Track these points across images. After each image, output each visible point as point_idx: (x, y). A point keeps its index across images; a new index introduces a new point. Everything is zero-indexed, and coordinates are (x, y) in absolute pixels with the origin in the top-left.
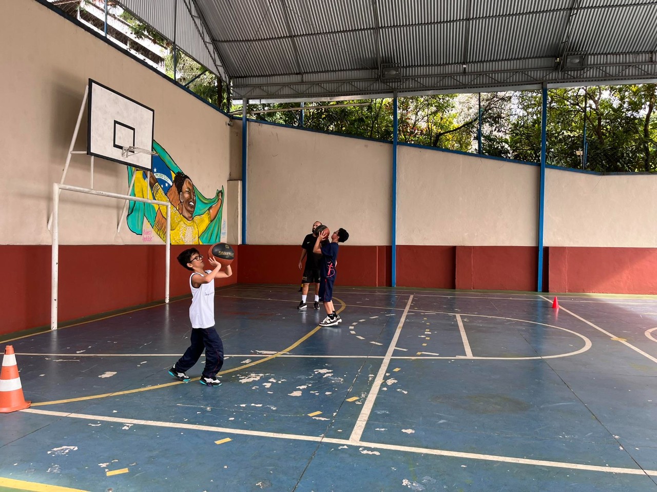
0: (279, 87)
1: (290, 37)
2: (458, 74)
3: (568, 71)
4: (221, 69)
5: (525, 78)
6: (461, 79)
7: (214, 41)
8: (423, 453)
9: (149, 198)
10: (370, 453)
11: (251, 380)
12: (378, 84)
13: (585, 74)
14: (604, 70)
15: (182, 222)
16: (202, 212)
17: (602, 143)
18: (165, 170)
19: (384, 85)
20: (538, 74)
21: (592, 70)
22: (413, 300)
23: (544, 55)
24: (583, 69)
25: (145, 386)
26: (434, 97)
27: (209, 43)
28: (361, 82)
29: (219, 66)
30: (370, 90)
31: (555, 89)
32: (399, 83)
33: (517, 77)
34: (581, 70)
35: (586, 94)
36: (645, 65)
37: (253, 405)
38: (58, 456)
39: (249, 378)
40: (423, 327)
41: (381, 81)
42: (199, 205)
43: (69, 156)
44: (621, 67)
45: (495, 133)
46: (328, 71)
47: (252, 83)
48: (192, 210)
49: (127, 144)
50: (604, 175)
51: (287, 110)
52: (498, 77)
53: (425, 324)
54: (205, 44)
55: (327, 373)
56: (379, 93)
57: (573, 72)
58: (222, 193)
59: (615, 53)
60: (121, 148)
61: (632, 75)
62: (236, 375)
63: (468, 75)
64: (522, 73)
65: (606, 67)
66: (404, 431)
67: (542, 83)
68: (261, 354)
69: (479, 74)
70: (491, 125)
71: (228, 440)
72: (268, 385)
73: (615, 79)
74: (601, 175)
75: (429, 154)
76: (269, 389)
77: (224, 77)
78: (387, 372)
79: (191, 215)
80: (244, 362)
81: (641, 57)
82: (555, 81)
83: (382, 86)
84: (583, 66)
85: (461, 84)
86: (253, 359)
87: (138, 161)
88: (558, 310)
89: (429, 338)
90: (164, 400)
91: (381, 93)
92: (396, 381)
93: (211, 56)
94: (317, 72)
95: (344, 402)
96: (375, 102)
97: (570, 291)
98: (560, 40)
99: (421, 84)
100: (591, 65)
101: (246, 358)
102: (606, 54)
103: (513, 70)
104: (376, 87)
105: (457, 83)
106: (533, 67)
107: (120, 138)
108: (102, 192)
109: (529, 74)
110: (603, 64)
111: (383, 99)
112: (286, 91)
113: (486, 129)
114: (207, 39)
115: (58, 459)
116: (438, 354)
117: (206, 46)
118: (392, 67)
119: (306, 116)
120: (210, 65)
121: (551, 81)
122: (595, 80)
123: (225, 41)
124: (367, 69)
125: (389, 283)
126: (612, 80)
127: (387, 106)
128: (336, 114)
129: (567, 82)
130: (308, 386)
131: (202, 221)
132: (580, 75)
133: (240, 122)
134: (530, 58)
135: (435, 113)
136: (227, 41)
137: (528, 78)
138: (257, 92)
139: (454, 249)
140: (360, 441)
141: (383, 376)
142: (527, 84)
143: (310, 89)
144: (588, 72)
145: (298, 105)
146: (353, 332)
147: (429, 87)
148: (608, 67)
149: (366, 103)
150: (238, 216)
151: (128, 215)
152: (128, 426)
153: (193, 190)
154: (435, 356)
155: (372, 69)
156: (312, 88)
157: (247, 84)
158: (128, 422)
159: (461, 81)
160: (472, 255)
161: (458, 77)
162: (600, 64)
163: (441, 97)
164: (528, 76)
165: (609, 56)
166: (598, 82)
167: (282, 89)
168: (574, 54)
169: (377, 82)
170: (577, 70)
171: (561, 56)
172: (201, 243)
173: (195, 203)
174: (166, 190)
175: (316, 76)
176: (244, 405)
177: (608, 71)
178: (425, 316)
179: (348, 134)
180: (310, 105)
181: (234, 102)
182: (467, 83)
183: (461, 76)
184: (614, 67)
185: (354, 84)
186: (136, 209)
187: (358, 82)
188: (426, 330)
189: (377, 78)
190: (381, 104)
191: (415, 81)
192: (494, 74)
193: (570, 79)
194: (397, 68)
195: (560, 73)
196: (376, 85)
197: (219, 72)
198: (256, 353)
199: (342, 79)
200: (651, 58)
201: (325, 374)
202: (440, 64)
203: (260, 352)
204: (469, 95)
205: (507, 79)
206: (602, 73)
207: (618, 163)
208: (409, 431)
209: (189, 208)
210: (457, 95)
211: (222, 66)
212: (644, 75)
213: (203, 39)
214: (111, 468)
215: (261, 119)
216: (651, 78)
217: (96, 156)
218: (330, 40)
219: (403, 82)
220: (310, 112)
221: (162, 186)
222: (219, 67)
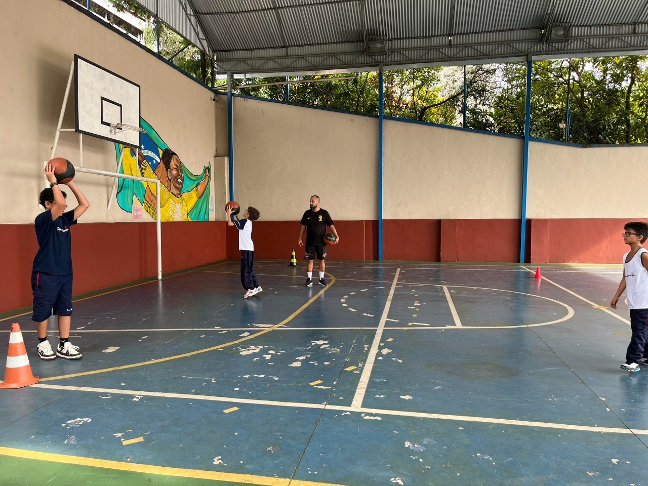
0: (264, 61)
1: (275, 8)
2: (443, 46)
3: (553, 43)
4: (205, 43)
5: (510, 50)
6: (447, 51)
7: (197, 13)
8: (421, 418)
9: (137, 176)
10: (372, 418)
11: (251, 352)
12: (363, 58)
13: (569, 46)
14: (588, 42)
15: (171, 199)
16: (189, 189)
17: (584, 115)
18: (153, 147)
19: (369, 59)
20: (523, 46)
21: (576, 42)
22: (400, 273)
23: (529, 27)
24: (567, 41)
25: (148, 360)
26: (419, 70)
27: (192, 15)
28: (346, 56)
29: (202, 39)
30: (356, 64)
31: (539, 62)
32: (384, 56)
33: (502, 50)
34: (565, 42)
35: (570, 66)
36: (628, 37)
37: (255, 375)
38: (73, 428)
39: (249, 350)
40: (412, 299)
41: (366, 55)
42: (187, 182)
43: (58, 134)
44: (604, 39)
45: (480, 106)
46: (313, 44)
47: (236, 57)
48: (181, 187)
49: (115, 121)
50: (586, 147)
51: (272, 84)
52: (484, 49)
53: (414, 295)
54: (187, 16)
55: (324, 344)
56: (364, 67)
57: (557, 44)
58: (209, 170)
59: (599, 24)
60: (108, 125)
61: (615, 47)
62: (236, 347)
63: (454, 48)
64: (508, 45)
65: (590, 39)
66: (402, 397)
67: (527, 55)
68: (258, 327)
69: (465, 46)
70: (475, 98)
71: (236, 409)
72: (268, 357)
73: (599, 51)
74: (583, 147)
75: (415, 128)
76: (270, 360)
77: (208, 51)
78: (381, 342)
79: (179, 192)
80: (242, 335)
81: (624, 28)
82: (540, 53)
83: (368, 60)
84: (567, 38)
85: (446, 57)
86: (251, 333)
87: (126, 138)
88: (540, 280)
89: (418, 310)
90: (169, 373)
91: (367, 66)
92: (390, 351)
93: (194, 29)
94: (302, 45)
95: (342, 371)
96: (360, 76)
97: (551, 261)
98: (545, 11)
99: (406, 56)
100: (575, 36)
101: (243, 332)
102: (590, 26)
103: (498, 42)
104: (361, 60)
105: (442, 55)
106: (518, 39)
107: (107, 115)
108: (92, 170)
109: (514, 46)
110: (587, 36)
111: (369, 72)
112: (271, 65)
113: (471, 102)
114: (190, 11)
115: (73, 431)
116: (428, 325)
117: (189, 19)
118: (378, 39)
119: (291, 90)
120: (193, 39)
121: (536, 53)
122: (579, 52)
123: (208, 13)
124: (352, 42)
125: (376, 257)
126: (596, 52)
127: (373, 80)
128: (321, 88)
129: (551, 54)
130: (307, 357)
131: (191, 198)
132: (565, 47)
133: (225, 97)
134: (515, 29)
135: (420, 87)
136: (210, 13)
137: (513, 49)
138: (242, 66)
139: (439, 222)
140: (361, 407)
141: (377, 346)
142: (512, 56)
143: (295, 63)
144: (572, 44)
145: (283, 79)
146: (345, 305)
147: (414, 60)
148: (592, 39)
149: (351, 76)
150: (225, 192)
151: (118, 193)
152: (138, 398)
153: (180, 167)
154: (426, 326)
155: (358, 41)
156: (297, 61)
157: (231, 58)
158: (138, 394)
159: (446, 54)
160: (457, 228)
161: (444, 49)
162: (584, 36)
163: (426, 70)
164: (513, 47)
165: (593, 27)
166: (583, 54)
167: (267, 63)
168: (559, 26)
169: (363, 55)
170: (562, 42)
171: (546, 27)
172: (190, 220)
173: (182, 179)
174: (154, 168)
175: (300, 49)
176: (247, 376)
177: (591, 44)
178: (413, 288)
179: (334, 108)
180: (295, 79)
181: (218, 77)
182: (452, 55)
183: (447, 49)
184: (598, 39)
185: (340, 57)
186: (125, 187)
187: (344, 56)
188: (416, 302)
189: (363, 51)
190: (367, 78)
191: (400, 53)
192: (479, 46)
193: (555, 50)
194: (382, 41)
195: (545, 44)
196: (362, 58)
197: (202, 46)
198: (253, 327)
199: (327, 52)
200: (635, 30)
201: (322, 345)
202: (426, 36)
203: (257, 325)
204: (455, 68)
205: (492, 51)
206: (586, 45)
207: (600, 136)
208: (407, 397)
209: (177, 185)
210: (443, 67)
211: (206, 39)
212: (627, 47)
213: (185, 11)
214: (126, 437)
215: (246, 93)
216: (633, 50)
217: (85, 133)
218: (315, 12)
219: (389, 55)
220: (295, 87)
221: (150, 163)
222: (202, 41)
